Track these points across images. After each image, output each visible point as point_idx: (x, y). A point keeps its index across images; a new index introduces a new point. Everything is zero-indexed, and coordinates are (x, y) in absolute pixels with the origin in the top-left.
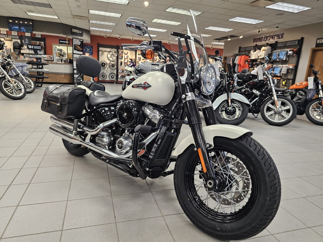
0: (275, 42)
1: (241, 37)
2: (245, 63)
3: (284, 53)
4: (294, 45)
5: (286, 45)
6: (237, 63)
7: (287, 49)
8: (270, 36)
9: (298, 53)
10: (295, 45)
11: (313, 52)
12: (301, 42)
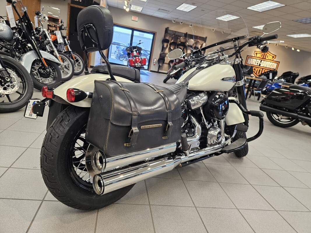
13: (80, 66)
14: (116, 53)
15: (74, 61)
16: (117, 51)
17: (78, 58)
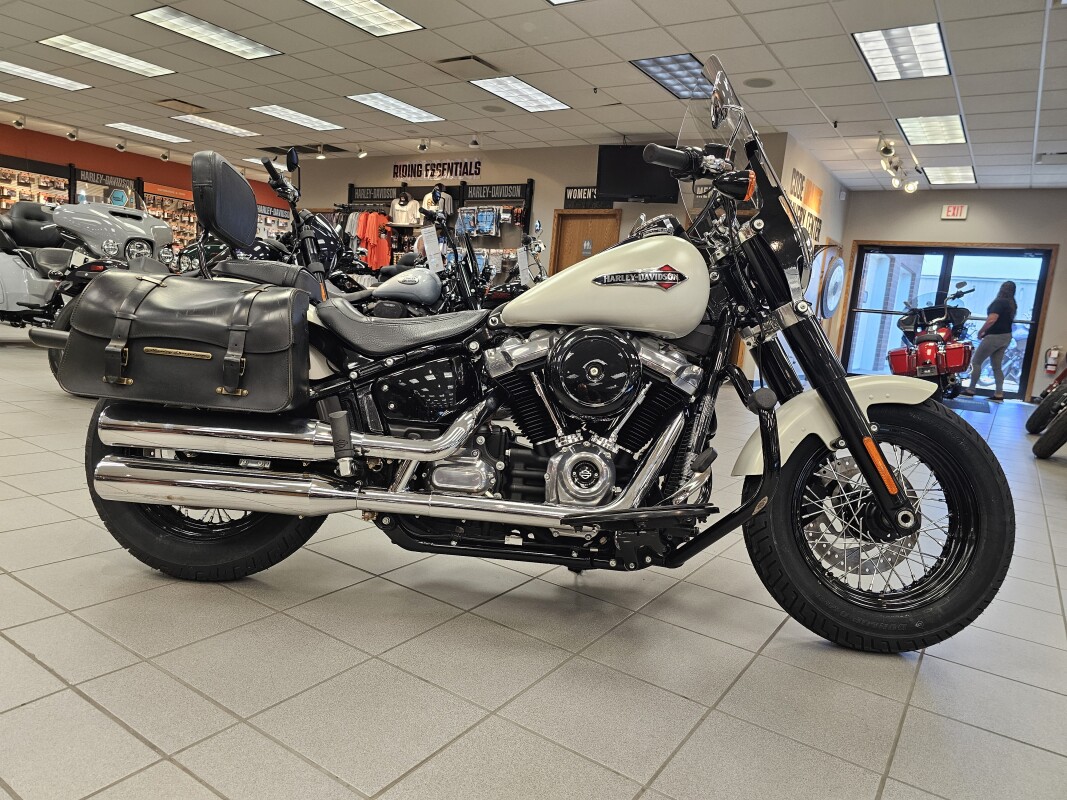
0: (459, 184)
1: (363, 155)
2: (380, 236)
3: (491, 217)
4: (512, 198)
5: (490, 194)
6: (353, 235)
7: (498, 207)
8: (445, 164)
9: (525, 219)
10: (515, 198)
11: (559, 220)
12: (528, 189)
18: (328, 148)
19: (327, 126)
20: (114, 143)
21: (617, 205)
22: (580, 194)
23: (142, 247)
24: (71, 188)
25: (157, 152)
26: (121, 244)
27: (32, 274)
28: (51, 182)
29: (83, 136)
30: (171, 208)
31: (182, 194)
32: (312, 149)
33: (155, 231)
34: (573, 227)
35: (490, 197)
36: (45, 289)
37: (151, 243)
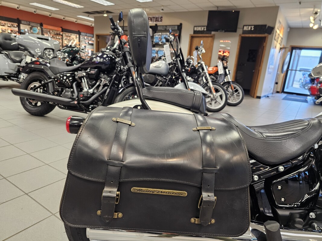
0: (154, 25)
10: (175, 30)
11: (191, 38)
12: (180, 27)
13: (239, 96)
14: (300, 81)
15: (233, 91)
16: (303, 79)
17: (238, 88)
18: (108, 12)
19: (109, 4)
20: (32, 10)
21: (213, 33)
22: (199, 29)
23: (50, 52)
24: (19, 26)
25: (47, 14)
26: (42, 50)
27: (9, 61)
28: (12, 25)
29: (22, 8)
30: (53, 34)
31: (56, 28)
32: (102, 12)
33: (54, 44)
34: (196, 40)
35: (166, 30)
36: (15, 67)
37: (53, 50)
